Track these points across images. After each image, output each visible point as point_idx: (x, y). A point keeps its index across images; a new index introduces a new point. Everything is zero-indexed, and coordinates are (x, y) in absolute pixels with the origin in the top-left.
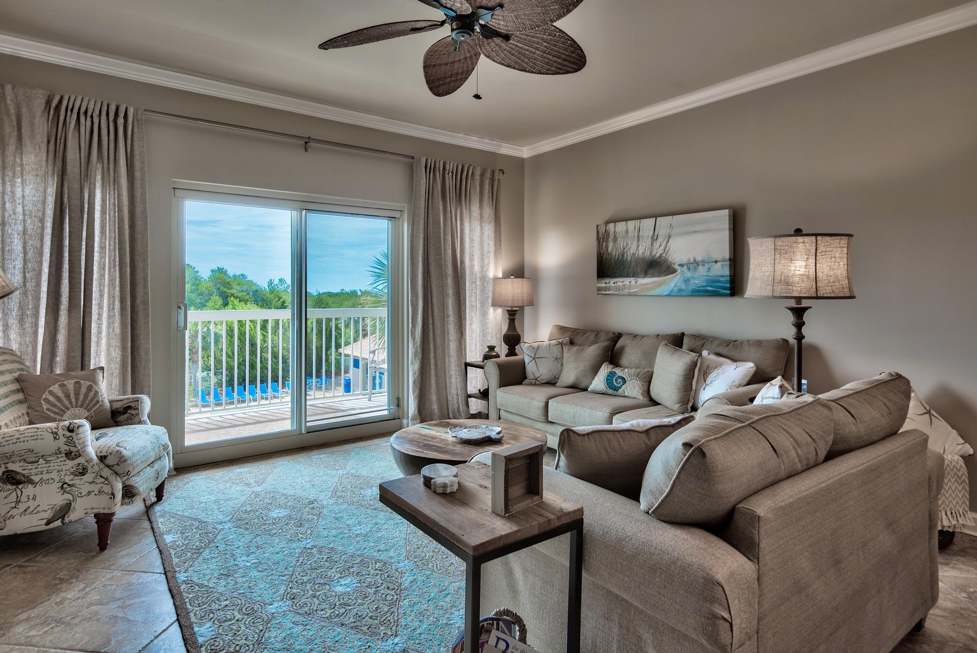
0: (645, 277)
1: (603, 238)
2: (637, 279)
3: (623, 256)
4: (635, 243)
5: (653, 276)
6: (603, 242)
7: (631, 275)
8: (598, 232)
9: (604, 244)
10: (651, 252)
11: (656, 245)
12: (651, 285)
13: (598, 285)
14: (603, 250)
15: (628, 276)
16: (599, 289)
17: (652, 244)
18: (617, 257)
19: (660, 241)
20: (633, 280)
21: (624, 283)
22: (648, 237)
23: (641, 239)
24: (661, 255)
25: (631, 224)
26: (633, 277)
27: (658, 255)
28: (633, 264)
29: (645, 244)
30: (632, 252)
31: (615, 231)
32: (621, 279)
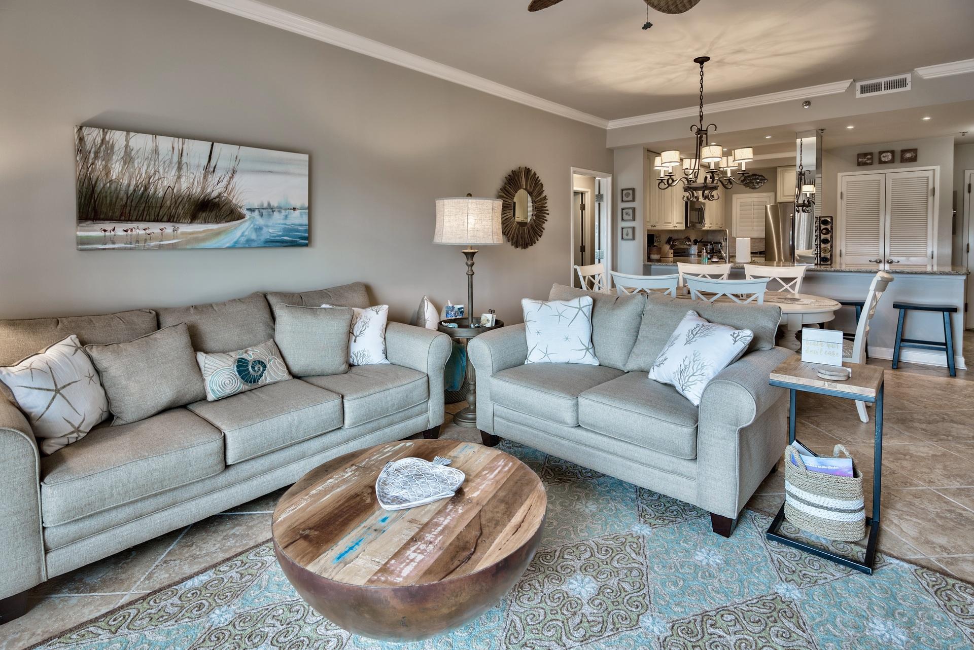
0: (191, 222)
1: (97, 153)
2: (177, 225)
3: (146, 189)
4: (174, 172)
5: (206, 221)
6: (96, 157)
7: (165, 218)
8: (81, 139)
9: (99, 164)
10: (203, 189)
11: (213, 180)
12: (203, 235)
13: (79, 234)
14: (97, 173)
15: (157, 220)
16: (81, 241)
17: (205, 177)
18: (132, 188)
19: (219, 175)
20: (169, 228)
21: (148, 231)
22: (198, 166)
23: (184, 167)
24: (220, 194)
25: (165, 143)
26: (169, 221)
27: (215, 194)
28: (168, 203)
29: (192, 176)
30: (165, 183)
31: (127, 146)
32: (142, 225)
